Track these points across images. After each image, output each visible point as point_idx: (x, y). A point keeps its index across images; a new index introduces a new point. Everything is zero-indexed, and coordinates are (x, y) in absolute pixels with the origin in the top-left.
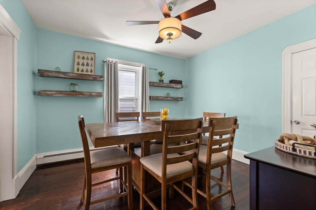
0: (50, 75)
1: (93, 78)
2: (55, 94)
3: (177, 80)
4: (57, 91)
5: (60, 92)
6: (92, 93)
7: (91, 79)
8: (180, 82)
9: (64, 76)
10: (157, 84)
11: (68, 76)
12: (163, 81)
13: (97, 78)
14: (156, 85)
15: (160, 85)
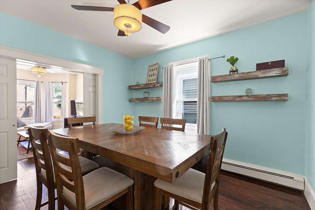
0: (133, 88)
1: (153, 85)
2: (136, 100)
3: (268, 63)
4: (136, 99)
5: (138, 99)
6: (153, 98)
7: (152, 86)
8: (280, 64)
9: (138, 88)
10: (220, 78)
11: (140, 87)
12: (237, 71)
13: (155, 85)
14: (218, 80)
15: (227, 79)
